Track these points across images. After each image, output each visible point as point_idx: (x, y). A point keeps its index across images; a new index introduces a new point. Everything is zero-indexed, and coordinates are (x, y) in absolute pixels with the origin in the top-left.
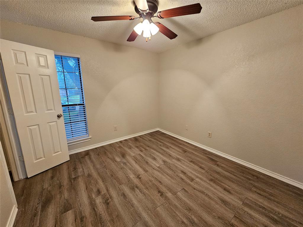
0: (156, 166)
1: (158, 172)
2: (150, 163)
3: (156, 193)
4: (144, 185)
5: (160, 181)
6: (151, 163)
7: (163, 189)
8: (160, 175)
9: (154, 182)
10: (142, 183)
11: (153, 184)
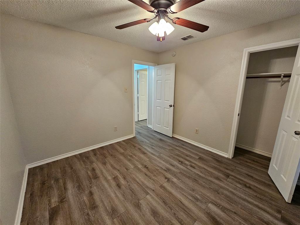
0: (151, 195)
1: (148, 186)
2: (160, 202)
3: (150, 167)
4: (160, 172)
5: (146, 176)
6: (158, 200)
7: (144, 170)
8: (146, 182)
9: (152, 175)
10: (162, 173)
11: (152, 173)
